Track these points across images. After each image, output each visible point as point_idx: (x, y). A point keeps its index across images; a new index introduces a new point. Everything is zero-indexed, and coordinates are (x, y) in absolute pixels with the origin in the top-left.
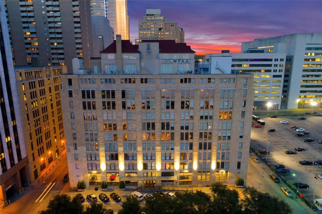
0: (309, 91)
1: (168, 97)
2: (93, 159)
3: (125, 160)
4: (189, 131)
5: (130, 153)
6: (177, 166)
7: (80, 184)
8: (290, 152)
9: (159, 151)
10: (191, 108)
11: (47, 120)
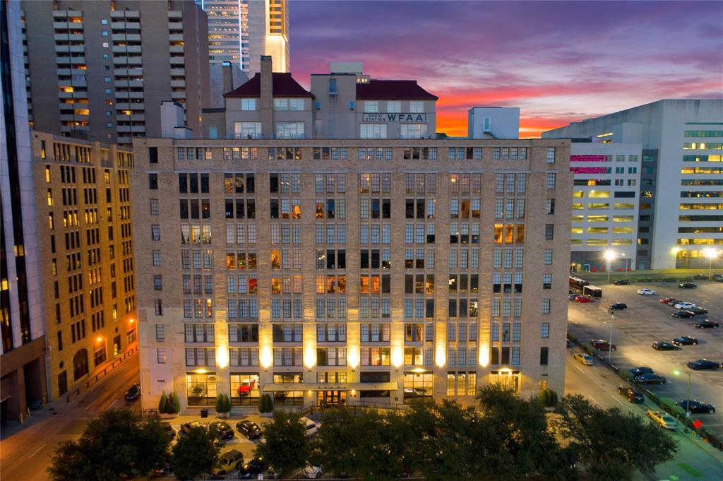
0: (700, 229)
1: (375, 190)
2: (200, 338)
3: (274, 341)
4: (426, 272)
5: (287, 323)
6: (397, 357)
7: (167, 400)
8: (665, 345)
9: (356, 319)
10: (429, 217)
11: (97, 261)
